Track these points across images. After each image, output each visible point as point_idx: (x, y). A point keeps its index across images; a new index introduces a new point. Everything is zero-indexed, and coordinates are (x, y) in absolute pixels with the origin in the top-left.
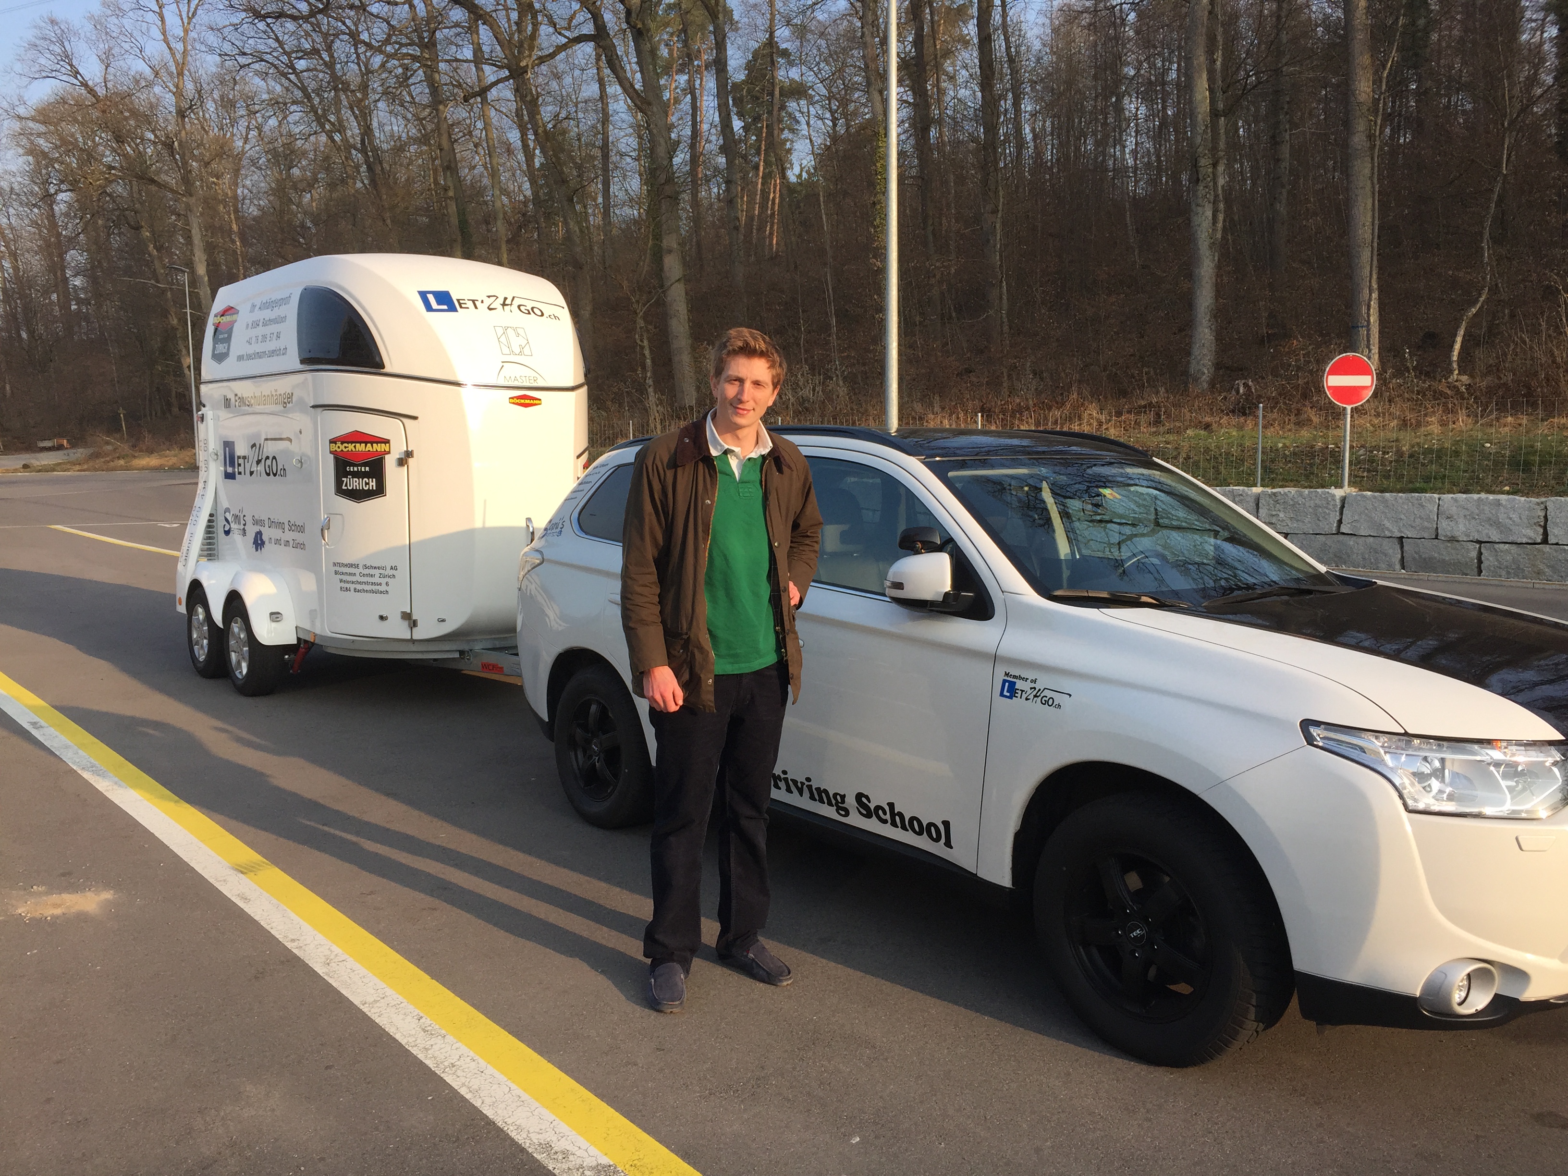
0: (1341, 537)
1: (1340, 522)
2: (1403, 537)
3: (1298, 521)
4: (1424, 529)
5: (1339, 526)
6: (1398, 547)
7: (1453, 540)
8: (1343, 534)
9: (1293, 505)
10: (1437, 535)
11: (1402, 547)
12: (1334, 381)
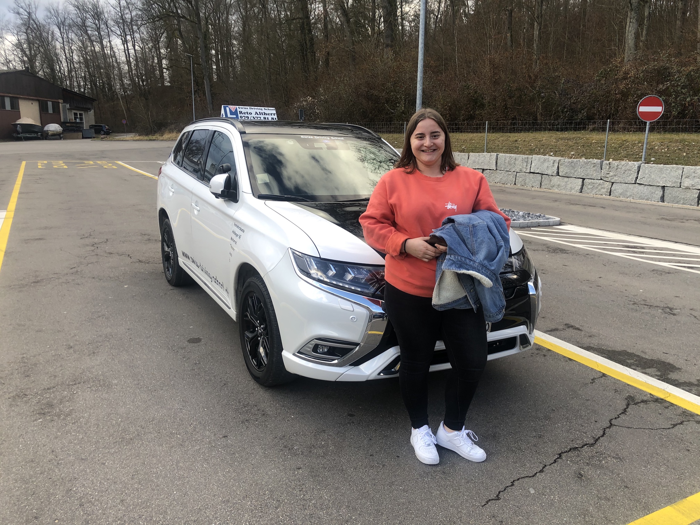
0: (637, 185)
1: (637, 178)
2: (664, 186)
3: (618, 177)
4: (675, 182)
5: (636, 180)
6: (662, 191)
7: (687, 188)
8: (638, 183)
9: (617, 169)
10: (680, 186)
11: (664, 191)
12: (642, 109)
